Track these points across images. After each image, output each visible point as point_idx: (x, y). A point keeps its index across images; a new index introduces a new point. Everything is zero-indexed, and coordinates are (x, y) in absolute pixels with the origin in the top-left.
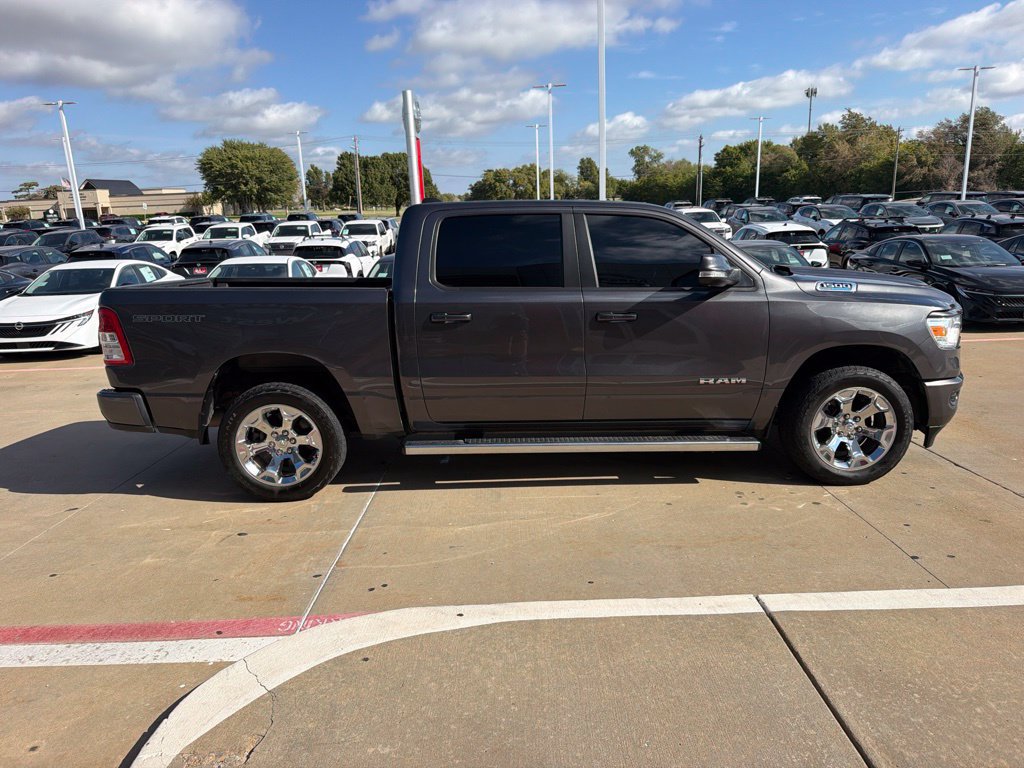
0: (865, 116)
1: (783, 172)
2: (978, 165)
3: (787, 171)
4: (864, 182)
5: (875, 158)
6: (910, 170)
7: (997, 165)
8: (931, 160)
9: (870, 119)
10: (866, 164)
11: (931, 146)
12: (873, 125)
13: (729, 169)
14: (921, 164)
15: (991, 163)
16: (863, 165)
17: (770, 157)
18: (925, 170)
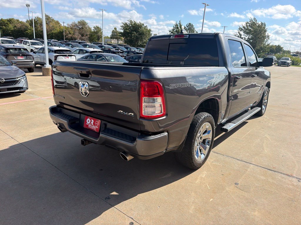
0: (51, 17)
1: (26, 31)
2: (84, 35)
3: (27, 30)
4: (54, 37)
5: (56, 30)
6: (67, 35)
7: (88, 36)
8: (72, 33)
9: (52, 18)
10: (54, 31)
11: (71, 28)
12: (53, 20)
13: (4, 27)
14: (70, 34)
15: (87, 35)
16: (53, 31)
17: (20, 25)
18: (71, 35)
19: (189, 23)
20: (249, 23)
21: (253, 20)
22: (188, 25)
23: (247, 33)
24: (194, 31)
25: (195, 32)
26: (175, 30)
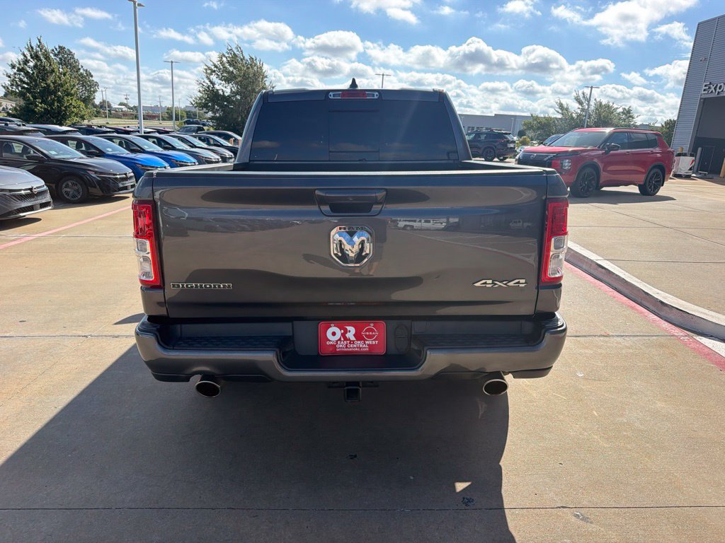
19: (59, 47)
20: (227, 55)
21: (234, 50)
22: (56, 52)
23: (228, 80)
24: (79, 69)
25: (81, 71)
26: (31, 64)
